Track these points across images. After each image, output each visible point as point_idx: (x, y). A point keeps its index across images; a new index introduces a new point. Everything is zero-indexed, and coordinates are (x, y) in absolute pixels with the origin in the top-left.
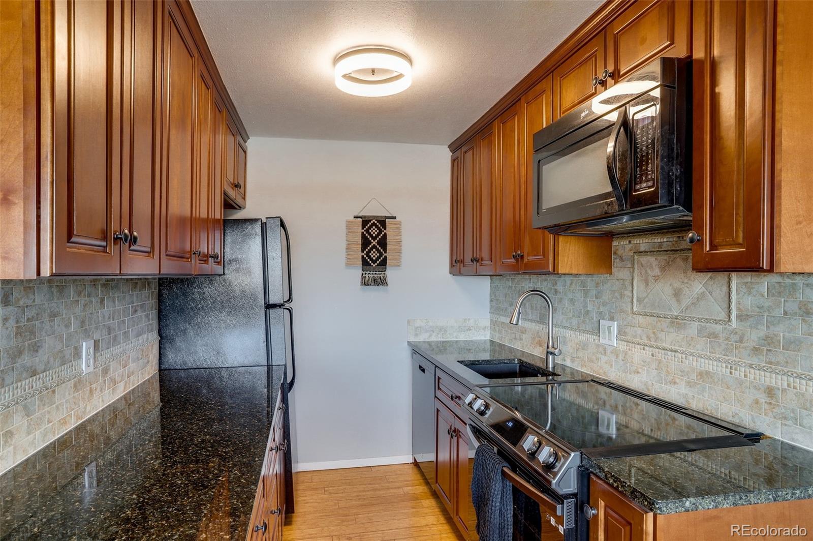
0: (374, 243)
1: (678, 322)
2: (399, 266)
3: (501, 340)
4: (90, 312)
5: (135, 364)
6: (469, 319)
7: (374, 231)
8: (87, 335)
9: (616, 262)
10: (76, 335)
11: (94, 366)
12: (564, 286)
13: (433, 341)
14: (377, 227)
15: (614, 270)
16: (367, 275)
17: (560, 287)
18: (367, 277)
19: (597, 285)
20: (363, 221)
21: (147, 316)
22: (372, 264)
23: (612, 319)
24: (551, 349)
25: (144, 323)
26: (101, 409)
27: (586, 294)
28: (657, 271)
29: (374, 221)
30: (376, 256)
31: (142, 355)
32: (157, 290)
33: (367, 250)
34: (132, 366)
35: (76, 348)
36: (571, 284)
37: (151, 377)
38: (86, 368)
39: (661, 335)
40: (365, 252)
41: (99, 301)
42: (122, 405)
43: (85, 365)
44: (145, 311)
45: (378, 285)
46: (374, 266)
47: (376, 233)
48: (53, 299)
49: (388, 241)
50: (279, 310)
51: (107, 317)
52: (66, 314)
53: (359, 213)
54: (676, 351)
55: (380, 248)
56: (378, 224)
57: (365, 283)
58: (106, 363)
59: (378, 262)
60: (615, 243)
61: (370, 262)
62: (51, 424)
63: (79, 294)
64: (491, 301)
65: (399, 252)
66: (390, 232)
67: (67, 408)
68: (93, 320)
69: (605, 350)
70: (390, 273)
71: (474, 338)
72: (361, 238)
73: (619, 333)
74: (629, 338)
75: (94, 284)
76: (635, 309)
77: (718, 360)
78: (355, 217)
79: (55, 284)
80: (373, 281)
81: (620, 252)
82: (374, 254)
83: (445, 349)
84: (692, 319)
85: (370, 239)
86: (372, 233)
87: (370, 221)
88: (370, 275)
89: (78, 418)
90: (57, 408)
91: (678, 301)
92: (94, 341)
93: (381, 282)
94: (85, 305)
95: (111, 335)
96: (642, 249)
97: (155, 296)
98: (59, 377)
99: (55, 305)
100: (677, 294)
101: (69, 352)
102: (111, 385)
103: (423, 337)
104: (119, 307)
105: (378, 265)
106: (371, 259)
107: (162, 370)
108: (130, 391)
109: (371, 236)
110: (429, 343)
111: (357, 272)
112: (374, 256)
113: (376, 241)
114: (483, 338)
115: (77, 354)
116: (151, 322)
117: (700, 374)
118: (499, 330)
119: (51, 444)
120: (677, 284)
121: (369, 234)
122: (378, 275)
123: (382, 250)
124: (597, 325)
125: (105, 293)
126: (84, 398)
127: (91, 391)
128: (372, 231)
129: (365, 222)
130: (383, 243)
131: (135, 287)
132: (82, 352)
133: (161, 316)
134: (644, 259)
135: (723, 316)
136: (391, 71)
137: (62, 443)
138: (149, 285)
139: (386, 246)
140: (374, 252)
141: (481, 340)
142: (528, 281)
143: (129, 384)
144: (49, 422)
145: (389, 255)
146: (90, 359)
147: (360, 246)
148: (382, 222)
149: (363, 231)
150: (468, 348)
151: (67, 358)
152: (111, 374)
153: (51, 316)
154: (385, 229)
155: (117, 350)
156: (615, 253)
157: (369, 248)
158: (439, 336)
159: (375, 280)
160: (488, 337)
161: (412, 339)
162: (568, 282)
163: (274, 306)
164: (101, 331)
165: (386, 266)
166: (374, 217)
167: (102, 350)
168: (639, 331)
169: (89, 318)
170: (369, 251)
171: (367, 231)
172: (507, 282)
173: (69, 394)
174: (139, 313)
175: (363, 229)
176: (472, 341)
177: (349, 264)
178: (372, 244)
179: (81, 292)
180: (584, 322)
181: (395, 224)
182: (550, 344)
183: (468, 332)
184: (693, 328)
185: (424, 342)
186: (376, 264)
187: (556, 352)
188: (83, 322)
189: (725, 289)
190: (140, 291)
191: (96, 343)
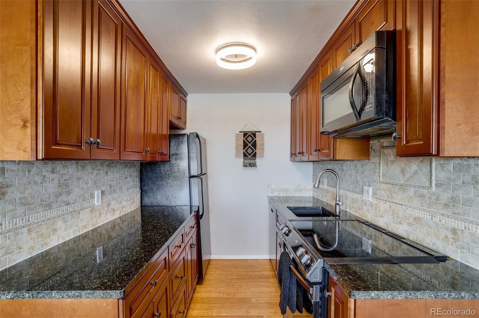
0: (250, 145)
1: (403, 187)
2: (263, 157)
3: (317, 197)
4: (100, 177)
5: (126, 202)
6: (301, 185)
7: (250, 139)
8: (98, 188)
9: (372, 153)
10: (91, 187)
11: (102, 202)
12: (347, 167)
13: (281, 196)
14: (251, 137)
15: (371, 157)
16: (246, 162)
17: (344, 168)
18: (246, 163)
19: (363, 166)
20: (244, 134)
21: (133, 180)
22: (249, 156)
23: (369, 186)
24: (338, 202)
25: (131, 184)
26: (106, 222)
27: (357, 171)
28: (392, 158)
29: (250, 133)
30: (251, 152)
31: (131, 199)
32: (140, 169)
33: (246, 149)
34: (124, 203)
35: (91, 194)
36: (350, 166)
37: (136, 209)
38: (97, 203)
39: (394, 195)
40: (245, 150)
41: (105, 173)
42: (119, 221)
43: (97, 201)
44: (132, 178)
45: (251, 167)
46: (250, 157)
47: (251, 140)
48: (79, 171)
49: (257, 144)
50: (196, 179)
51: (109, 180)
52: (86, 178)
53: (242, 130)
54: (402, 205)
55: (253, 148)
56: (252, 135)
57: (245, 166)
58: (108, 201)
59: (252, 155)
60: (371, 142)
61: (248, 155)
62: (78, 227)
63: (93, 169)
64: (313, 175)
65: (263, 149)
66: (258, 139)
67: (86, 221)
68: (101, 181)
69: (366, 203)
70: (258, 160)
71: (304, 195)
72: (243, 143)
73: (373, 194)
74: (378, 197)
75: (102, 165)
76: (381, 180)
77: (424, 210)
78: (240, 132)
79: (80, 164)
80: (249, 165)
81: (374, 147)
82: (250, 151)
83: (288, 201)
84: (411, 186)
85: (248, 143)
86: (249, 140)
87: (248, 134)
88: (248, 162)
89: (93, 225)
90: (81, 220)
91: (404, 175)
92: (102, 191)
93: (253, 165)
94: (97, 174)
95: (112, 189)
96: (385, 145)
97: (138, 171)
98: (82, 206)
99: (80, 174)
100: (403, 171)
101: (87, 196)
102: (112, 212)
103: (275, 194)
104: (116, 175)
105: (252, 156)
106: (248, 153)
107: (142, 206)
108: (123, 215)
109: (248, 141)
110: (279, 197)
111: (241, 160)
112: (250, 152)
113: (251, 144)
114: (309, 195)
115: (92, 196)
116: (136, 183)
117: (415, 219)
118: (317, 191)
119: (78, 236)
120: (403, 165)
122: (252, 162)
123: (254, 149)
124: (362, 189)
125: (108, 169)
126: (96, 217)
127: (100, 213)
128: (249, 139)
129: (245, 134)
130: (254, 145)
131: (126, 167)
132: (95, 196)
133: (142, 181)
134: (386, 151)
135: (427, 184)
136: (246, 56)
137: (85, 236)
138: (134, 166)
139: (256, 147)
140: (250, 150)
141: (307, 197)
142: (330, 165)
143: (123, 212)
144: (76, 226)
145: (257, 151)
146: (99, 199)
147: (243, 147)
148: (254, 134)
149: (244, 139)
150: (300, 200)
151: (86, 198)
152: (112, 206)
153: (77, 179)
154: (255, 138)
155: (115, 196)
156: (371, 148)
157: (247, 148)
158: (284, 193)
159: (250, 164)
160: (311, 195)
161: (270, 195)
162: (349, 165)
163: (194, 177)
164: (106, 187)
165: (256, 156)
167: (106, 195)
168: (383, 192)
169: (99, 180)
170: (247, 149)
171: (246, 139)
172: (320, 165)
173: (88, 214)
174: (129, 179)
175: (244, 138)
176: (302, 197)
177: (237, 156)
178: (249, 146)
179: (94, 169)
180: (356, 187)
181: (261, 135)
182: (338, 199)
183: (301, 191)
184: (411, 192)
185: (276, 196)
186: (251, 156)
187: (340, 203)
188: (95, 182)
189: (429, 168)
190: (129, 168)
191: (103, 192)
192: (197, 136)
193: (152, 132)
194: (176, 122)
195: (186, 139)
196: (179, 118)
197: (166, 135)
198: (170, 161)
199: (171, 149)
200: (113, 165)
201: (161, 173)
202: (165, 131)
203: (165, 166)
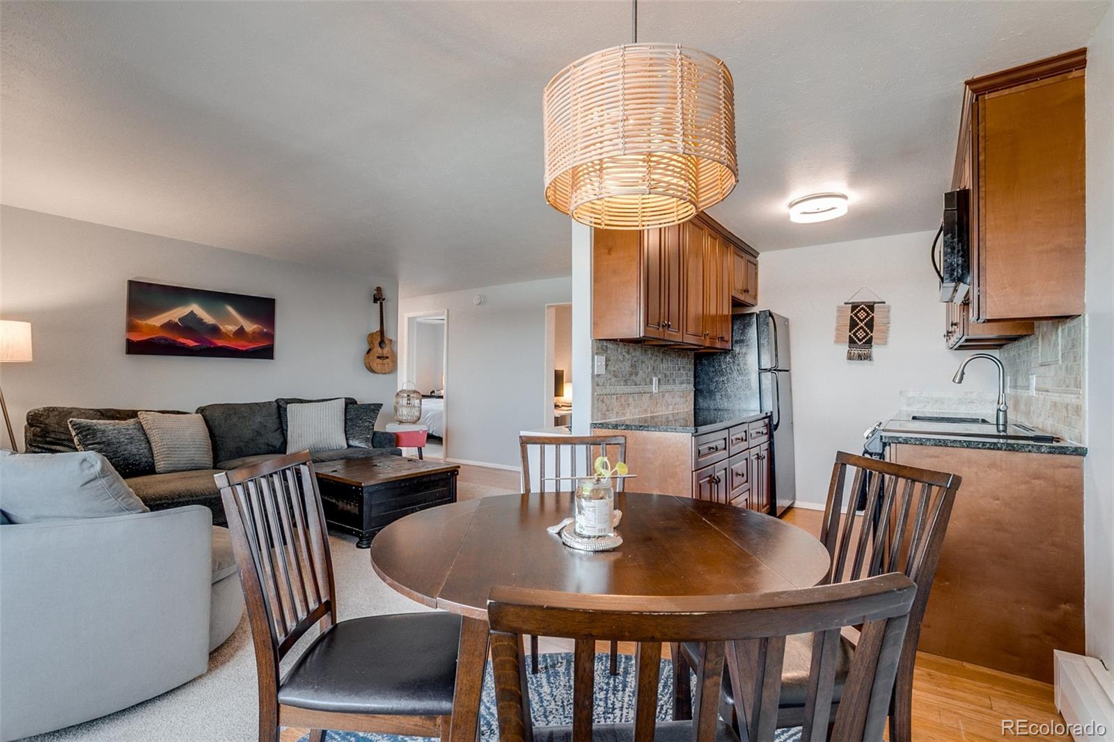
0: (862, 324)
2: (885, 344)
4: (657, 364)
7: (862, 315)
8: (656, 376)
10: (649, 374)
11: (658, 391)
14: (865, 311)
16: (852, 351)
18: (853, 354)
20: (853, 306)
21: (687, 374)
22: (858, 342)
25: (684, 378)
26: (661, 414)
29: (861, 305)
30: (863, 336)
31: (684, 395)
32: (693, 360)
33: (854, 330)
34: (677, 399)
35: (649, 380)
37: (689, 411)
38: (654, 390)
40: (852, 332)
41: (661, 360)
43: (654, 388)
44: (685, 371)
45: (863, 360)
46: (860, 343)
47: (864, 316)
49: (875, 322)
50: (768, 373)
51: (664, 369)
52: (647, 362)
53: (849, 300)
55: (867, 329)
56: (866, 308)
57: (850, 358)
58: (663, 392)
59: (864, 341)
61: (857, 340)
62: (641, 409)
63: (652, 355)
65: (886, 331)
66: (877, 315)
68: (658, 368)
70: (876, 350)
72: (849, 321)
75: (658, 351)
78: (845, 303)
80: (858, 357)
82: (861, 334)
85: (858, 321)
86: (860, 316)
87: (858, 306)
88: (856, 351)
89: (651, 413)
90: (643, 403)
93: (868, 357)
94: (654, 361)
95: (666, 379)
97: (692, 362)
98: (644, 390)
102: (666, 405)
103: (916, 408)
104: (670, 365)
105: (865, 343)
106: (858, 338)
107: (696, 408)
109: (859, 319)
111: (844, 348)
112: (861, 336)
113: (864, 323)
115: (650, 382)
116: (689, 377)
121: (858, 317)
122: (866, 351)
123: (868, 331)
125: (663, 356)
126: (653, 404)
127: (657, 402)
128: (860, 314)
129: (855, 307)
130: (870, 325)
131: (679, 356)
132: (652, 382)
133: (696, 375)
139: (873, 327)
140: (861, 332)
143: (675, 409)
145: (875, 334)
146: (656, 386)
147: (848, 327)
148: (871, 307)
151: (647, 383)
152: (666, 399)
153: (642, 362)
154: (873, 313)
155: (670, 387)
157: (856, 329)
159: (860, 356)
163: (766, 370)
164: (662, 375)
165: (871, 343)
166: (863, 303)
167: (664, 384)
169: (656, 367)
170: (857, 331)
171: (856, 315)
173: (648, 400)
174: (682, 371)
175: (851, 313)
177: (837, 341)
178: (860, 326)
181: (884, 308)
186: (862, 342)
188: (654, 369)
190: (682, 359)
191: (659, 380)
192: (771, 315)
193: (711, 313)
194: (742, 297)
195: (754, 319)
196: (746, 291)
197: (727, 316)
198: (732, 350)
199: (734, 334)
200: (668, 352)
201: (720, 366)
202: (727, 310)
203: (725, 357)
